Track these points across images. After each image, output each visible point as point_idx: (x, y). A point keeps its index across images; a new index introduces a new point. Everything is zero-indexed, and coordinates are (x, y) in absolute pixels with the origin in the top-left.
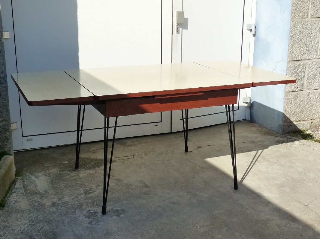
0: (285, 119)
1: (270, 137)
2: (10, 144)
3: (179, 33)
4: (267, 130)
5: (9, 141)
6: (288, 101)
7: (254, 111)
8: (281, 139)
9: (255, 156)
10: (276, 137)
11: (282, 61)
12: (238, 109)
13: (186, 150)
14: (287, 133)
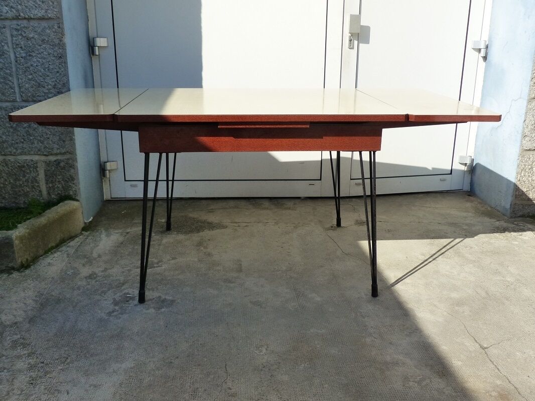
0: (517, 193)
1: (488, 219)
2: (76, 186)
3: (353, 48)
4: (489, 209)
5: (74, 182)
6: (525, 165)
7: (476, 178)
8: (505, 225)
9: (445, 246)
10: (498, 221)
11: (520, 98)
12: (451, 174)
13: (339, 224)
14: (520, 217)
